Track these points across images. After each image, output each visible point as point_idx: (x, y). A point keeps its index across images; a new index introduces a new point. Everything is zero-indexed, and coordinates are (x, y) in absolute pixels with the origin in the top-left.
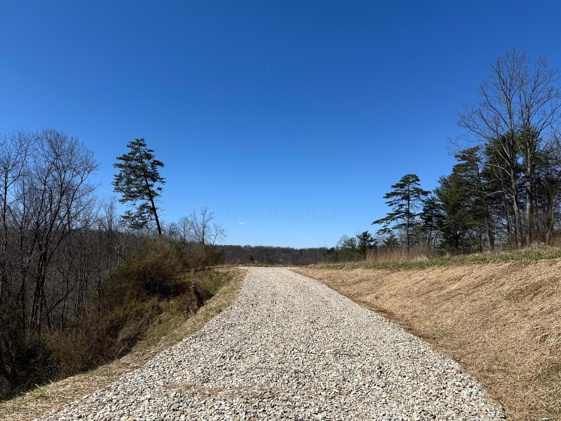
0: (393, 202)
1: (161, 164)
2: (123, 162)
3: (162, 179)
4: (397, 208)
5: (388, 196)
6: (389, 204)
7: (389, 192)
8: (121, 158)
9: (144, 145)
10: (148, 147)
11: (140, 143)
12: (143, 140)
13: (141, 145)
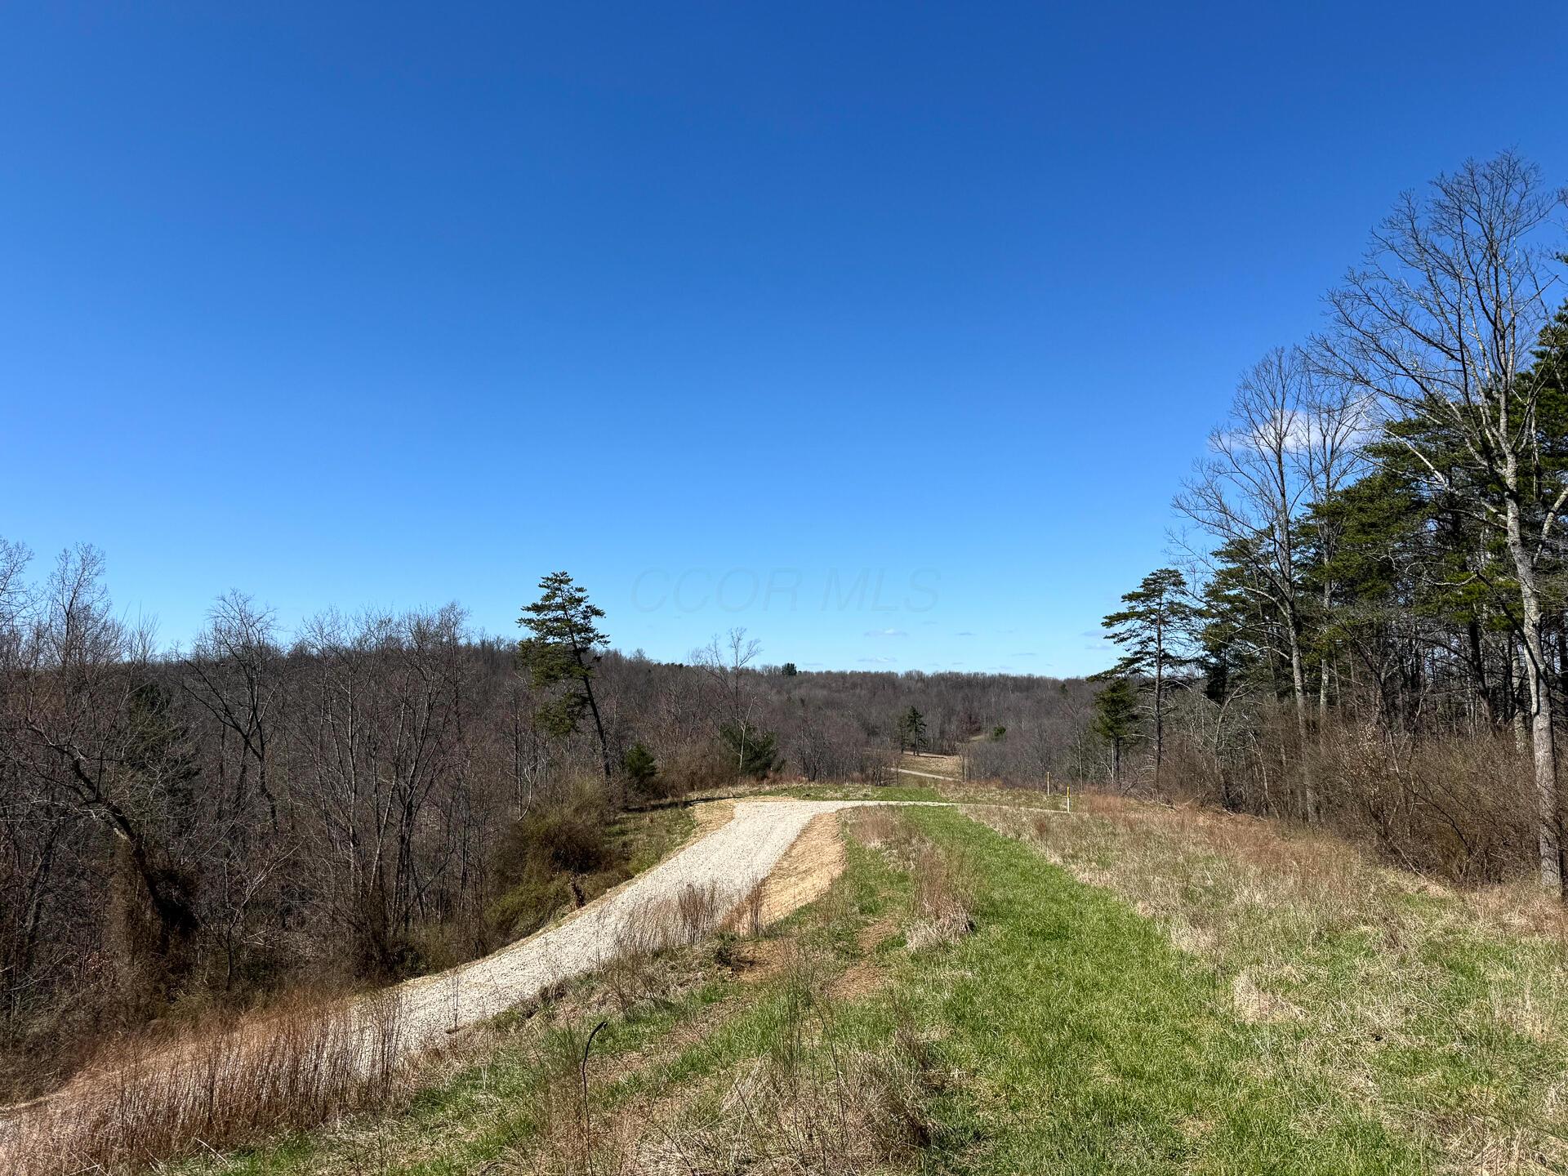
0: (1125, 636)
1: (598, 613)
2: (532, 615)
3: (602, 637)
4: (1138, 648)
5: (1111, 621)
6: (1116, 640)
7: (1112, 613)
8: (528, 609)
9: (567, 581)
10: (574, 584)
11: (560, 580)
12: (564, 574)
13: (561, 582)
